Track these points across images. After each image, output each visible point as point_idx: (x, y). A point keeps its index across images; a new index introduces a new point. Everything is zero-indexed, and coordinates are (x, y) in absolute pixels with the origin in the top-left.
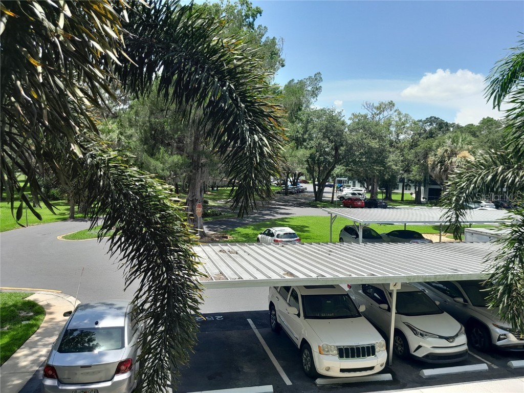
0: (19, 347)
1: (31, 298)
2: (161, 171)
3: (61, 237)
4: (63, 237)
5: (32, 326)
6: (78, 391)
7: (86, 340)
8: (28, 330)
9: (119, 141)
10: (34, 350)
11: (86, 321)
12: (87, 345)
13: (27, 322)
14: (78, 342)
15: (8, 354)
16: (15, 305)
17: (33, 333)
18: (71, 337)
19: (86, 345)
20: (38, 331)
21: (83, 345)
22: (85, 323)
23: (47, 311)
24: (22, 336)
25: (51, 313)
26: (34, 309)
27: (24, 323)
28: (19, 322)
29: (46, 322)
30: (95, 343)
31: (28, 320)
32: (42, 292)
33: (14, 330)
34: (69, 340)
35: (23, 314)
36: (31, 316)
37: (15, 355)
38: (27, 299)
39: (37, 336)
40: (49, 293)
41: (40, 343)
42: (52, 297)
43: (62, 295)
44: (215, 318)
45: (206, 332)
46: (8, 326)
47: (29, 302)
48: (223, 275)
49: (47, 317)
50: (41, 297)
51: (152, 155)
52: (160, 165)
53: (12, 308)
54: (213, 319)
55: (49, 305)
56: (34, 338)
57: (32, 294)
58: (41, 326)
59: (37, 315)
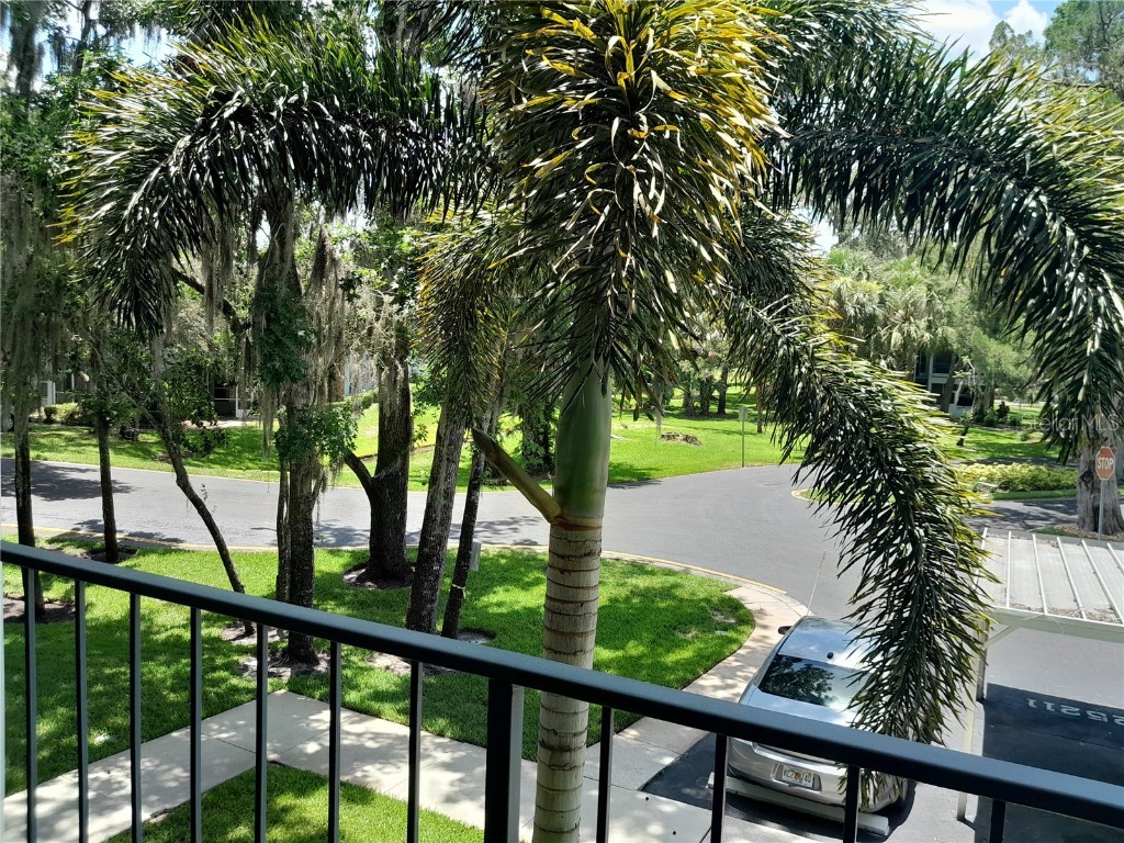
0: (706, 671)
1: (734, 594)
2: (1012, 368)
3: (798, 493)
4: (802, 494)
5: (731, 641)
6: (786, 767)
7: (815, 685)
8: (722, 646)
9: (929, 302)
10: (730, 682)
11: (812, 648)
12: (816, 695)
13: (723, 633)
14: (798, 685)
15: (689, 676)
16: (708, 601)
17: (731, 654)
18: (786, 671)
19: (814, 693)
20: (739, 652)
21: (808, 691)
22: (811, 651)
23: (758, 621)
24: (713, 653)
25: (765, 627)
26: (737, 614)
27: (718, 633)
28: (711, 631)
29: (754, 640)
30: (830, 694)
31: (725, 630)
32: (754, 587)
33: (701, 640)
34: (782, 675)
35: (719, 618)
36: (730, 624)
37: (700, 682)
38: (728, 593)
39: (736, 661)
40: (765, 591)
41: (739, 673)
42: (770, 599)
43: (788, 600)
44: (1111, 720)
45: (1082, 744)
46: (694, 633)
47: (730, 599)
48: (1115, 613)
49: (757, 632)
50: (751, 595)
51: (994, 332)
52: (1011, 353)
53: (703, 604)
54: (1106, 720)
55: (761, 612)
56: (731, 661)
57: (737, 587)
58: (746, 644)
59: (740, 625)
